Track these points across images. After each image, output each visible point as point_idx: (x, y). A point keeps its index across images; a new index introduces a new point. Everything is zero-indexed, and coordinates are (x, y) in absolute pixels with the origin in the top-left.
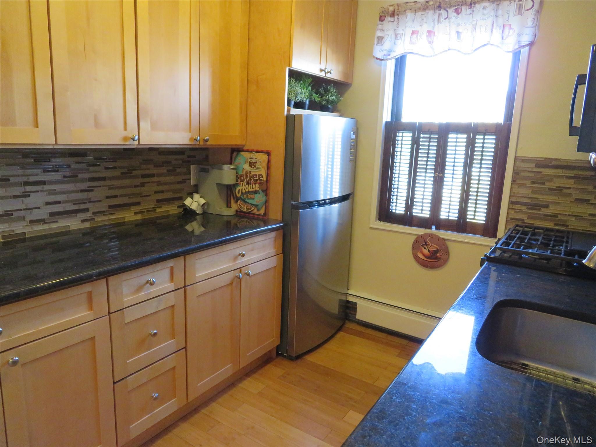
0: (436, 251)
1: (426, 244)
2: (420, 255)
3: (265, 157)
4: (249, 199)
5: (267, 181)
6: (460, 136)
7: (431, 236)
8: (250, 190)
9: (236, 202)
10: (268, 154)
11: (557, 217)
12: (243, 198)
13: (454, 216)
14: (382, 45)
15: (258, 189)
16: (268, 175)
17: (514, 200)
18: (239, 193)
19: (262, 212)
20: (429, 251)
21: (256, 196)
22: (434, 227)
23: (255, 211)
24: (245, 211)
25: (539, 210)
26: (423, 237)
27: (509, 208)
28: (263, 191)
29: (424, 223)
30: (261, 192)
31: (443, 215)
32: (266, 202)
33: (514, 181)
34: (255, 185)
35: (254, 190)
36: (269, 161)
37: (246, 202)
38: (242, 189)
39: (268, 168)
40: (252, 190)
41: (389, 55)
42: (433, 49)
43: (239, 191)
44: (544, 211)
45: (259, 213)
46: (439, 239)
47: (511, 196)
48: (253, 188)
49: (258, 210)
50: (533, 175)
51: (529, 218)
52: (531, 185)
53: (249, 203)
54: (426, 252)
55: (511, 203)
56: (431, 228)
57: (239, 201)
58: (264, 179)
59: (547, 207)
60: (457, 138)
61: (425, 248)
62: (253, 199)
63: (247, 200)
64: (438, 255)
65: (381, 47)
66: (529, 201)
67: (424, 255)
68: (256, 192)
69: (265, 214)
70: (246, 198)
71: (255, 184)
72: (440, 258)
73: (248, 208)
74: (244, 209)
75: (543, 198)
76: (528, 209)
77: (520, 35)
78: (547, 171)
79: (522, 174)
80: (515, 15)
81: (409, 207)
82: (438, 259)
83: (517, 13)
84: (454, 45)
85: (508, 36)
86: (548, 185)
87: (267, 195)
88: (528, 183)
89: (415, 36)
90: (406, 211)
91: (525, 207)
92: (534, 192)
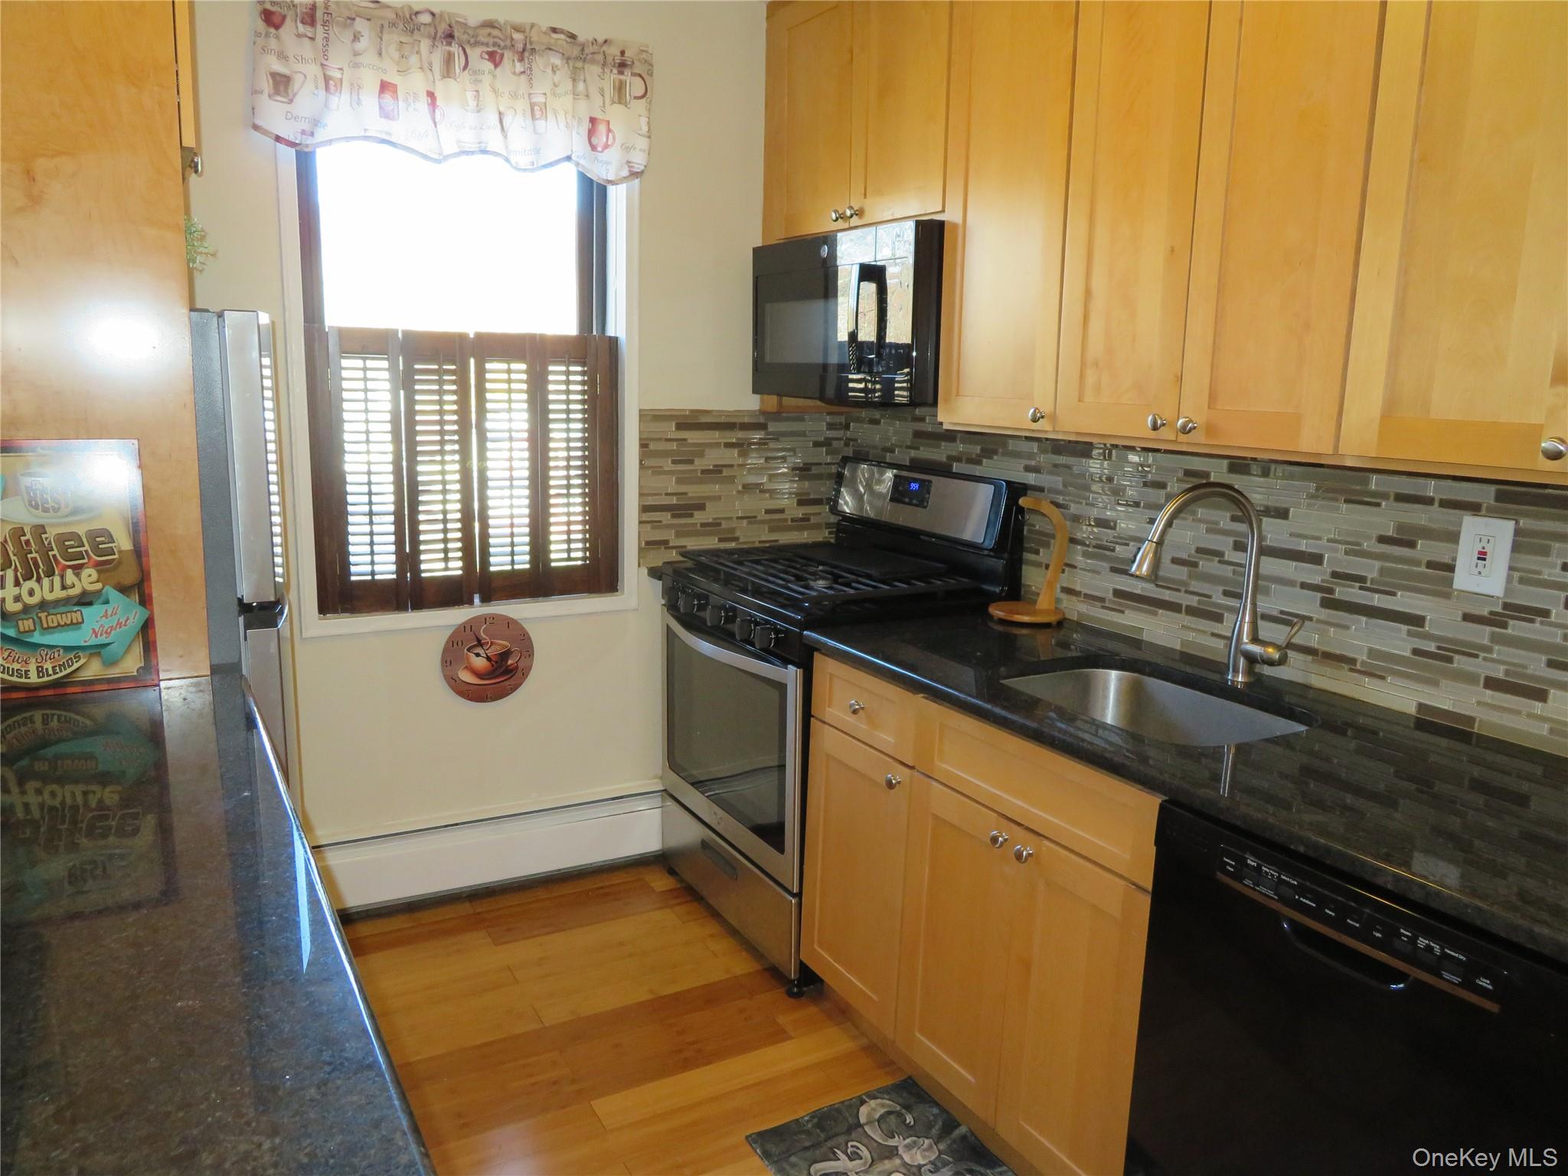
0: (505, 655)
1: (480, 643)
2: (466, 677)
4: (47, 630)
5: (138, 551)
6: (514, 366)
7: (481, 620)
8: (50, 597)
11: (719, 524)
14: (291, 101)
15: (99, 586)
17: (650, 501)
19: (131, 664)
20: (488, 658)
21: (91, 613)
22: (477, 599)
23: (93, 671)
24: (33, 679)
25: (692, 515)
26: (468, 628)
27: (640, 522)
28: (124, 590)
29: (450, 593)
30: (113, 594)
32: (146, 626)
33: (642, 466)
34: (77, 575)
35: (74, 592)
37: (35, 647)
40: (59, 594)
41: (312, 134)
42: (436, 134)
44: (699, 517)
46: (510, 623)
47: (640, 496)
48: (64, 587)
49: (110, 663)
50: (674, 446)
51: (678, 535)
52: (674, 467)
53: (51, 647)
54: (480, 663)
55: (645, 509)
58: (123, 543)
59: (701, 507)
61: (478, 655)
62: (74, 625)
63: (38, 638)
64: (509, 661)
65: (288, 107)
66: (674, 501)
68: (84, 600)
70: (29, 633)
71: (77, 568)
72: (517, 667)
73: (48, 666)
74: (24, 674)
75: (695, 491)
76: (674, 516)
77: (627, 148)
78: (693, 437)
79: (652, 446)
80: (613, 102)
81: (408, 558)
82: (510, 672)
83: (616, 99)
84: (494, 141)
85: (606, 146)
86: (700, 464)
87: (145, 601)
88: (667, 464)
89: (388, 98)
90: (400, 571)
91: (669, 515)
92: (679, 481)
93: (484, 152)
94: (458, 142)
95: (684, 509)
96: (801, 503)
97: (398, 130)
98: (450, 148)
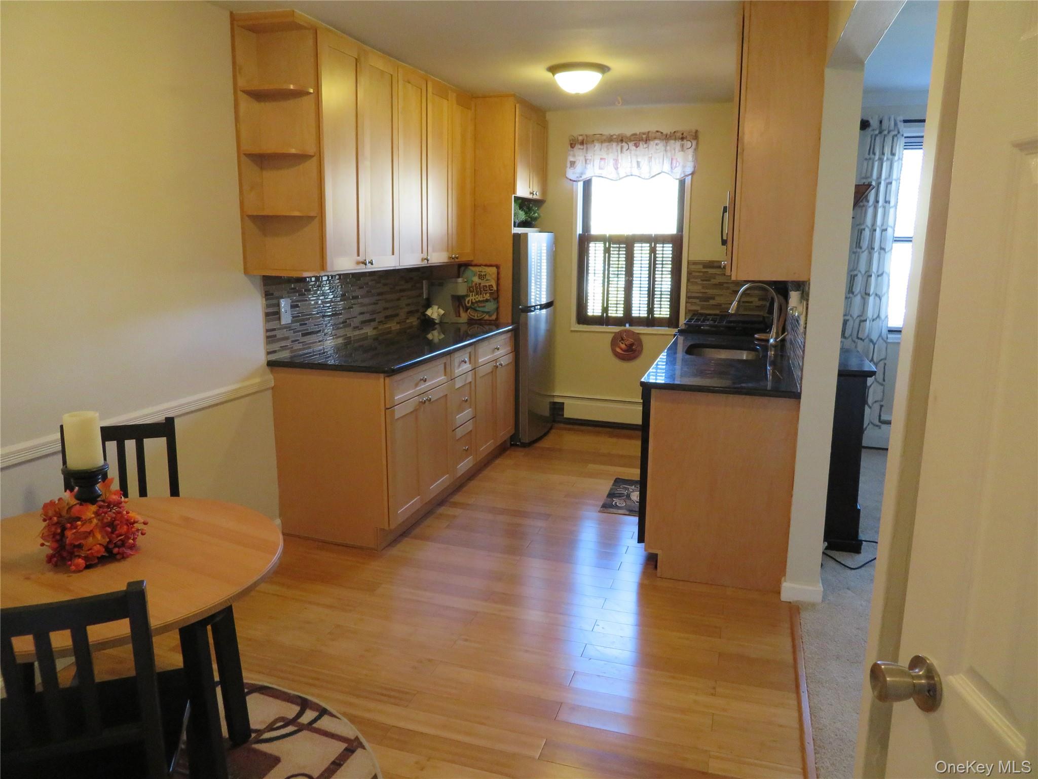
0: (632, 345)
1: (622, 340)
2: (618, 350)
3: (494, 270)
4: (479, 307)
5: (498, 290)
6: (644, 245)
7: (627, 331)
8: (480, 299)
9: (466, 311)
10: (498, 267)
12: (473, 307)
13: (644, 314)
14: (575, 168)
15: (489, 298)
16: (498, 285)
17: (689, 295)
18: (468, 303)
19: (494, 317)
20: (626, 345)
21: (487, 304)
22: (627, 325)
23: (487, 317)
24: (476, 318)
25: (708, 301)
27: (686, 302)
28: (494, 299)
29: (617, 322)
30: (492, 300)
31: (635, 313)
32: (497, 309)
33: (688, 280)
34: (486, 295)
35: (485, 299)
36: (498, 273)
37: (476, 310)
38: (472, 300)
39: (498, 279)
40: (482, 299)
41: (581, 177)
42: (618, 174)
43: (469, 301)
44: (712, 302)
45: (491, 319)
46: (633, 333)
47: (687, 292)
48: (483, 297)
49: (490, 316)
50: (701, 274)
51: (702, 309)
52: (701, 282)
53: (479, 311)
54: (623, 346)
55: (688, 297)
56: (625, 326)
57: (469, 311)
58: (495, 288)
59: (713, 298)
60: (642, 247)
61: (622, 343)
62: (484, 306)
63: (478, 309)
64: (634, 347)
65: (573, 170)
66: (701, 295)
67: (621, 349)
68: (487, 301)
69: (497, 319)
70: (476, 307)
71: (486, 293)
72: (636, 350)
73: (479, 315)
74: (474, 316)
75: (710, 292)
76: (700, 301)
77: (684, 167)
78: (711, 271)
79: (694, 274)
80: (680, 151)
81: (605, 309)
82: (634, 351)
83: (681, 150)
84: (635, 171)
85: (676, 167)
86: (714, 281)
87: (498, 302)
88: (699, 281)
89: (602, 162)
90: (603, 313)
91: (698, 301)
92: (703, 288)
93: (632, 175)
94: (626, 173)
95: (706, 299)
96: (759, 300)
97: (604, 173)
98: (622, 174)
